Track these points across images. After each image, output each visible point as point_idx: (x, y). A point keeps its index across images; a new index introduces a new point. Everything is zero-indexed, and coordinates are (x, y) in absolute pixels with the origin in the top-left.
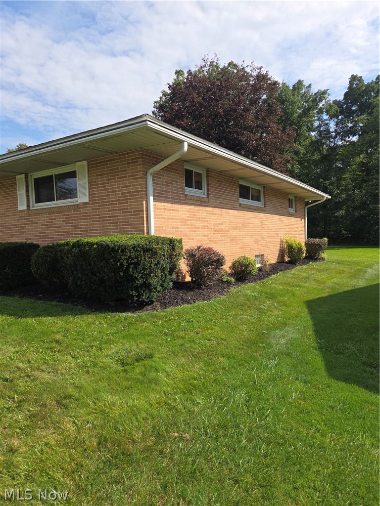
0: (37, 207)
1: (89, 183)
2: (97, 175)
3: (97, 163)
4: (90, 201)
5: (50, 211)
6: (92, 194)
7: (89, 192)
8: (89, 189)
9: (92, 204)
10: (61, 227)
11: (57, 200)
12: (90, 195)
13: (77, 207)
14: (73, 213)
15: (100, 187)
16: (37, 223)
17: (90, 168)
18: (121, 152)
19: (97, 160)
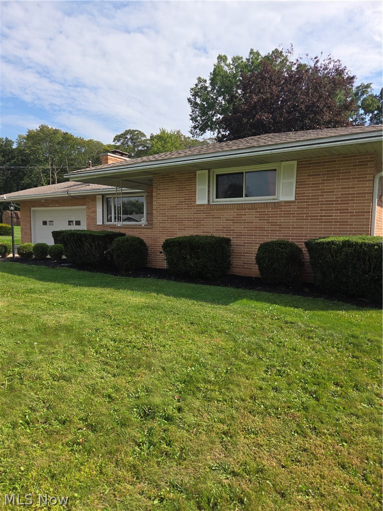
0: (217, 202)
1: (297, 182)
2: (309, 175)
3: (309, 164)
4: (296, 199)
5: (241, 207)
6: (298, 194)
7: (296, 191)
8: (296, 188)
9: (298, 202)
10: (253, 222)
11: (245, 197)
12: (296, 194)
13: (277, 205)
14: (270, 210)
15: (311, 187)
16: (220, 218)
17: (299, 168)
18: (346, 154)
19: (311, 160)
